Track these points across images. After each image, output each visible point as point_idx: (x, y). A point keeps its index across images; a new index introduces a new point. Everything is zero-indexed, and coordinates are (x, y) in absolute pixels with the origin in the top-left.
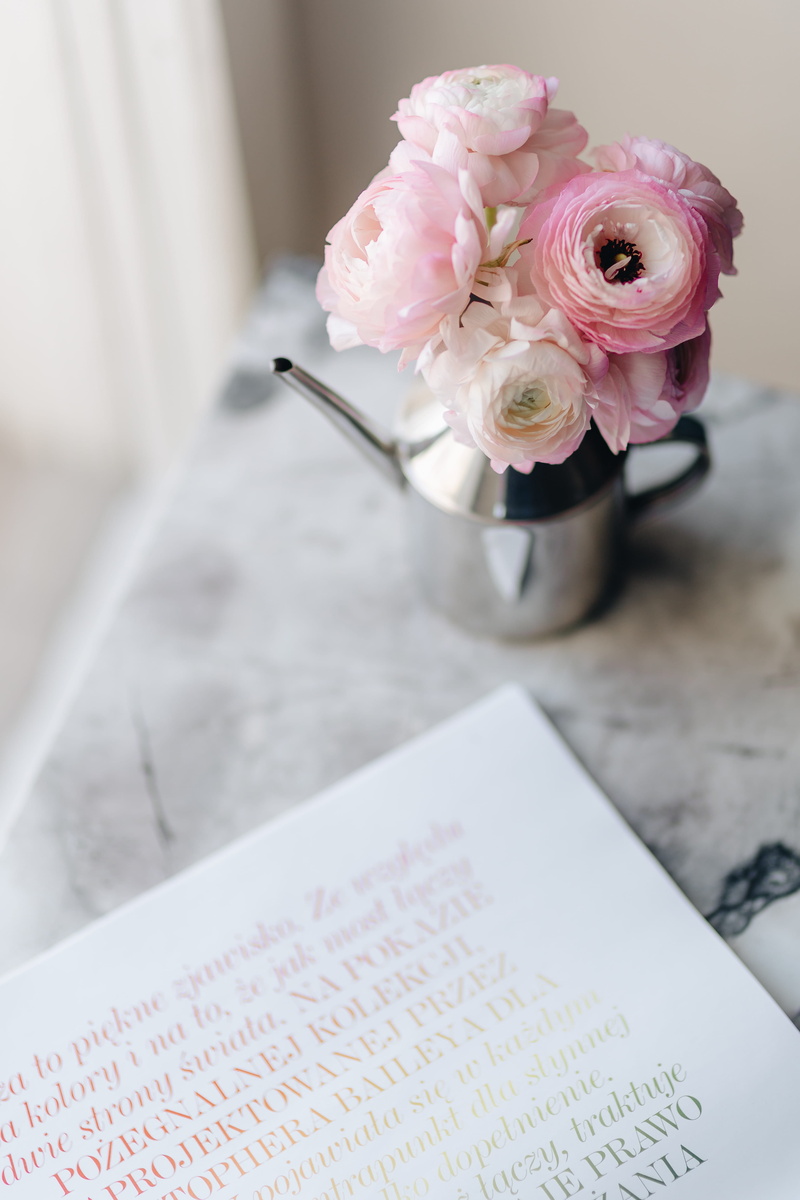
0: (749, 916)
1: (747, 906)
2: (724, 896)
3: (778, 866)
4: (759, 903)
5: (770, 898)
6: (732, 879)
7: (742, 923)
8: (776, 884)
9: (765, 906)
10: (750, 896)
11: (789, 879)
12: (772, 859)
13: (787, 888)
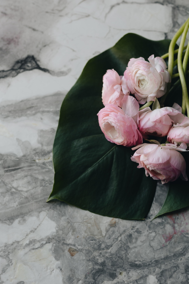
0: (18, 73)
1: (19, 70)
2: (14, 66)
3: (30, 62)
4: (22, 70)
5: (25, 70)
6: (18, 62)
7: (16, 74)
8: (28, 66)
9: (23, 72)
10: (20, 68)
11: (32, 66)
12: (29, 60)
13: (30, 68)
